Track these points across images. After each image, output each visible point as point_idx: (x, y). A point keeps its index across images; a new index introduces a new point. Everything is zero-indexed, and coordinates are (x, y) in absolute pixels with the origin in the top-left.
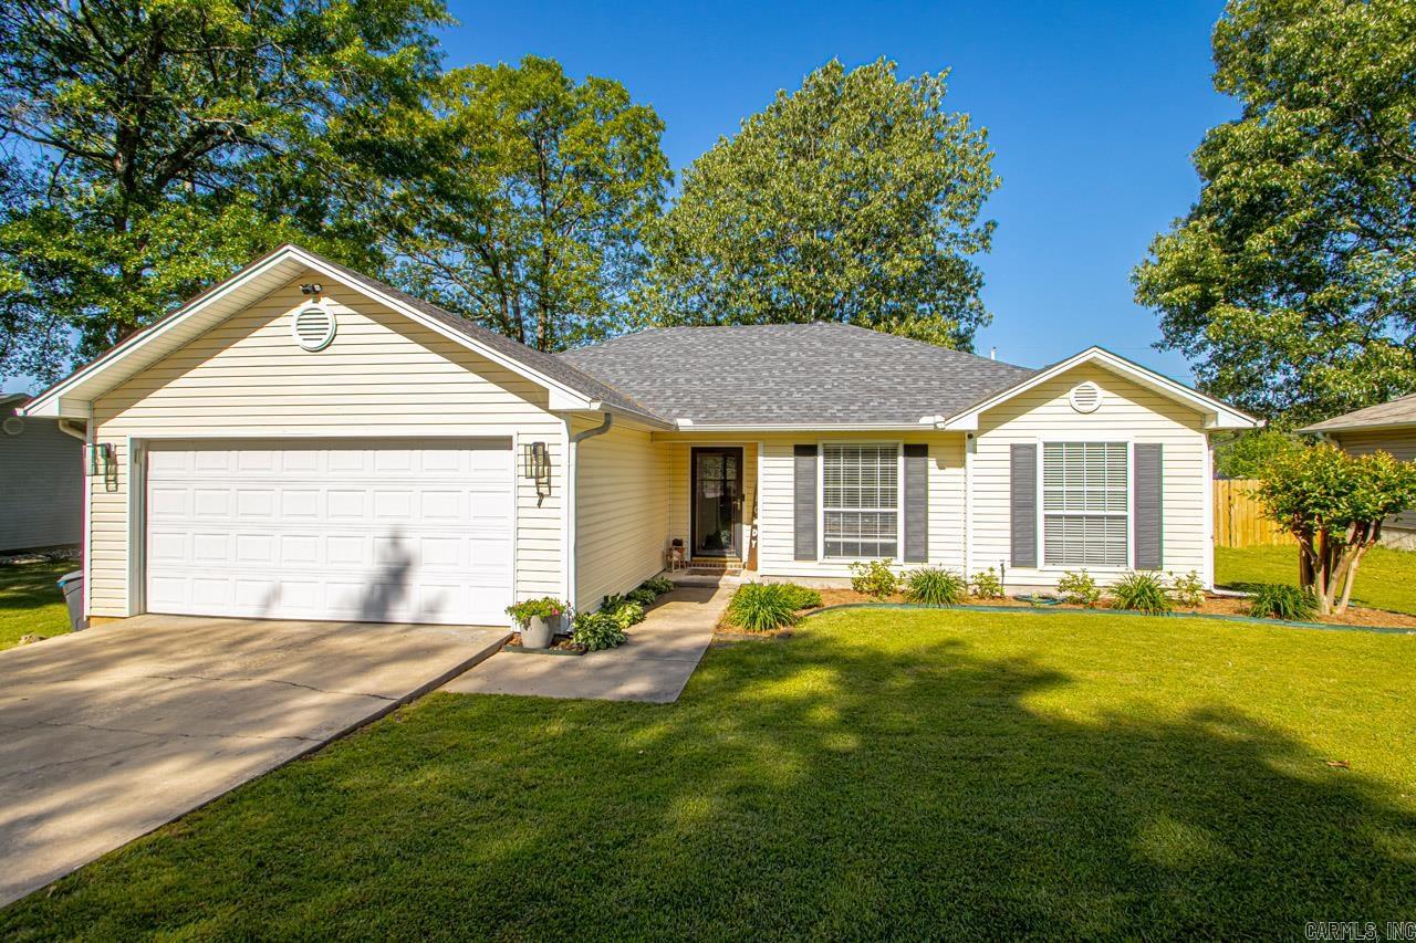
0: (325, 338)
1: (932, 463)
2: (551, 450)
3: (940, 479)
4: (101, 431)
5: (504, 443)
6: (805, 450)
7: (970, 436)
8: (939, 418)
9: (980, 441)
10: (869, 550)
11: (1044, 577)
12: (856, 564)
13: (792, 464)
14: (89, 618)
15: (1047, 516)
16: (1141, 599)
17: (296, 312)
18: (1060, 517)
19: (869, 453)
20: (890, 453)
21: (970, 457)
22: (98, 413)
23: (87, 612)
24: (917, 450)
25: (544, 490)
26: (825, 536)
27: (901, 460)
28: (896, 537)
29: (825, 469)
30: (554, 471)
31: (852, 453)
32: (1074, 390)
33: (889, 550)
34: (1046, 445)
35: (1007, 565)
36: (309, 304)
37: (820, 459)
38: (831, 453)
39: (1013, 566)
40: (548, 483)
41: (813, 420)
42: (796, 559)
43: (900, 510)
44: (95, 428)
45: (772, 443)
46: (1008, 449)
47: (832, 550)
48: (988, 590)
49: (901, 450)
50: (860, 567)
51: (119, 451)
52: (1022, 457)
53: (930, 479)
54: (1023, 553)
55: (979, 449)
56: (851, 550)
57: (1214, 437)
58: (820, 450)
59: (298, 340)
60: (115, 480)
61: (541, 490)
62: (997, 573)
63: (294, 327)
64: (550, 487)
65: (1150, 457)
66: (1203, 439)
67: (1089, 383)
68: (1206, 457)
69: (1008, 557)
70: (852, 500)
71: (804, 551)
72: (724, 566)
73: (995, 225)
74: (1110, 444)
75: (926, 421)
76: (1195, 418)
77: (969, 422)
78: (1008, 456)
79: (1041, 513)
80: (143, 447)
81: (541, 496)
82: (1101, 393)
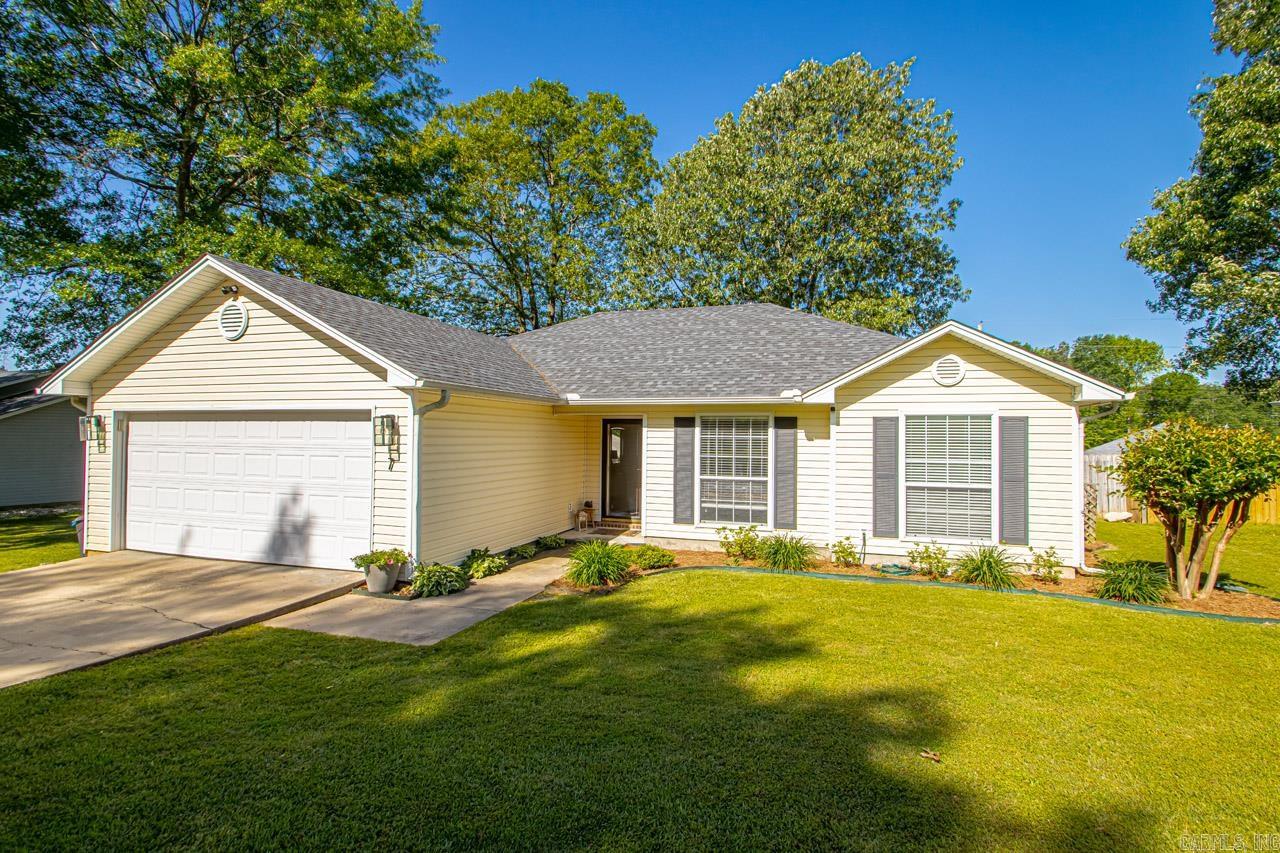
0: (240, 329)
1: (801, 434)
2: (401, 422)
3: (808, 449)
4: (96, 406)
5: (363, 415)
6: (684, 422)
7: (833, 409)
8: (797, 392)
9: (842, 413)
10: (742, 516)
11: (895, 549)
12: (724, 528)
13: (672, 434)
14: (87, 551)
15: (908, 488)
16: (985, 573)
17: (221, 309)
18: (923, 488)
19: (743, 425)
20: (760, 425)
21: (833, 428)
22: (95, 392)
23: (86, 547)
24: (786, 422)
25: (395, 456)
26: (702, 502)
27: (771, 431)
28: (766, 505)
29: (702, 439)
30: (403, 440)
31: (726, 424)
32: (936, 364)
33: (760, 517)
34: (908, 417)
35: (869, 535)
36: (230, 302)
37: (697, 430)
38: (707, 425)
39: (875, 535)
40: (398, 450)
41: (688, 393)
42: (675, 522)
43: (770, 479)
44: (93, 403)
45: (658, 415)
46: (871, 421)
47: (707, 515)
48: (847, 560)
49: (771, 422)
50: (728, 532)
51: (106, 421)
52: (884, 429)
53: (799, 450)
54: (885, 525)
55: (842, 421)
56: (725, 515)
57: (1083, 410)
58: (698, 422)
59: (222, 331)
60: (104, 444)
61: (393, 456)
62: (857, 542)
63: (219, 322)
64: (399, 454)
65: (1015, 430)
66: (1073, 412)
67: (951, 356)
68: (1076, 431)
69: (870, 527)
70: (726, 468)
71: (682, 516)
72: (627, 527)
73: (960, 204)
74: (973, 417)
75: (786, 394)
76: (1064, 392)
77: (826, 396)
78: (871, 429)
79: (902, 484)
80: (125, 418)
81: (392, 460)
82: (964, 366)
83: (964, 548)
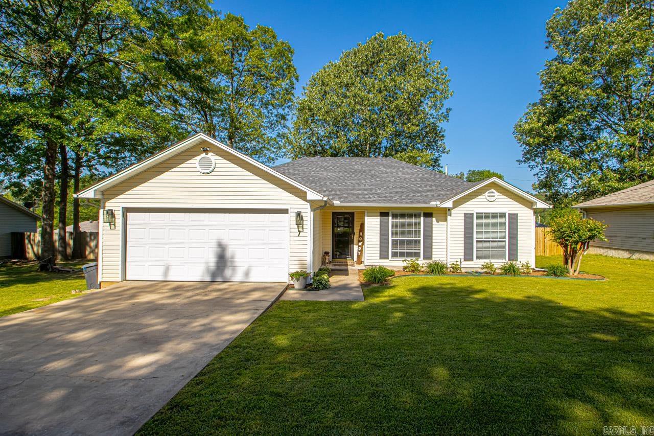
0: (211, 169)
1: (434, 220)
2: (304, 215)
3: (438, 227)
4: (107, 204)
5: (285, 211)
6: (384, 214)
7: (449, 210)
8: (438, 203)
9: (452, 211)
10: (409, 255)
11: (476, 264)
12: (405, 260)
13: (379, 220)
14: (100, 282)
15: (477, 241)
16: (510, 270)
17: (198, 158)
18: (482, 241)
19: (410, 216)
20: (417, 216)
21: (449, 218)
22: (106, 197)
23: (100, 280)
24: (428, 215)
26: (392, 249)
27: (422, 218)
28: (420, 250)
29: (392, 222)
30: (305, 222)
31: (403, 215)
32: (487, 192)
33: (417, 255)
34: (477, 213)
35: (462, 260)
36: (204, 155)
37: (390, 218)
38: (395, 216)
39: (465, 260)
41: (388, 202)
42: (380, 259)
43: (422, 239)
44: (105, 203)
45: (372, 211)
46: (463, 215)
47: (395, 255)
48: (456, 269)
49: (422, 214)
50: (407, 262)
51: (116, 213)
52: (468, 217)
53: (433, 226)
54: (468, 256)
55: (452, 215)
56: (402, 255)
57: (536, 212)
58: (390, 214)
59: (199, 169)
60: (114, 225)
61: (300, 229)
62: (459, 263)
63: (198, 164)
64: (303, 228)
65: (514, 218)
66: (532, 212)
67: (492, 190)
68: (533, 218)
69: (463, 257)
70: (403, 235)
71: (383, 255)
72: (347, 263)
74: (500, 213)
75: (433, 203)
76: (529, 204)
77: (449, 204)
78: (463, 218)
79: (475, 240)
81: (300, 232)
82: (497, 195)
83: (501, 264)
